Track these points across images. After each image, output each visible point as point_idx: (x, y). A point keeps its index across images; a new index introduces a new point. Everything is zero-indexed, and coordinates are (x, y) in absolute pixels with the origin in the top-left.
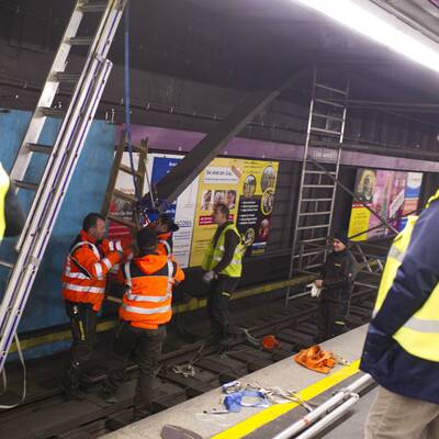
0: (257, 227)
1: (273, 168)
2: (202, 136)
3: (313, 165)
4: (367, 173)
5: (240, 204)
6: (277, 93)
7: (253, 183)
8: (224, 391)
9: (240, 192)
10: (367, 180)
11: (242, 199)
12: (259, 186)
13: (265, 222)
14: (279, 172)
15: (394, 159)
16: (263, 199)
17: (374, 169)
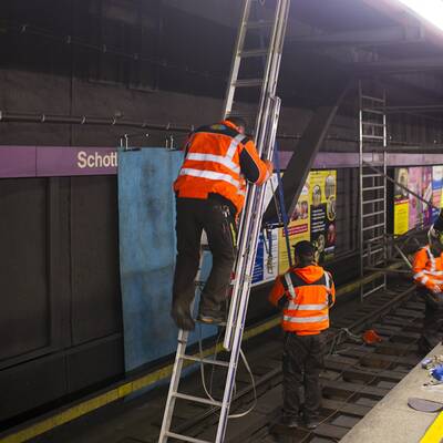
0: (326, 233)
1: (332, 177)
2: (291, 154)
3: (368, 169)
4: (402, 171)
5: (312, 213)
6: (336, 108)
7: (319, 192)
8: (425, 367)
9: (310, 203)
10: (402, 178)
11: (313, 208)
12: (323, 195)
13: (331, 227)
14: (337, 180)
15: (421, 156)
16: (328, 206)
17: (407, 167)
